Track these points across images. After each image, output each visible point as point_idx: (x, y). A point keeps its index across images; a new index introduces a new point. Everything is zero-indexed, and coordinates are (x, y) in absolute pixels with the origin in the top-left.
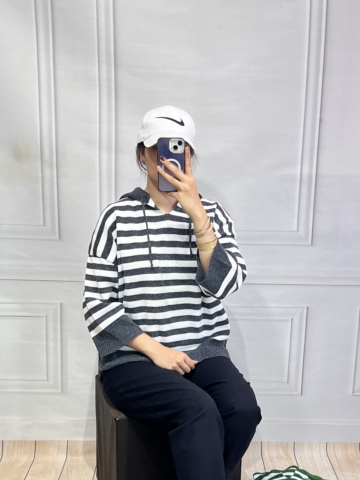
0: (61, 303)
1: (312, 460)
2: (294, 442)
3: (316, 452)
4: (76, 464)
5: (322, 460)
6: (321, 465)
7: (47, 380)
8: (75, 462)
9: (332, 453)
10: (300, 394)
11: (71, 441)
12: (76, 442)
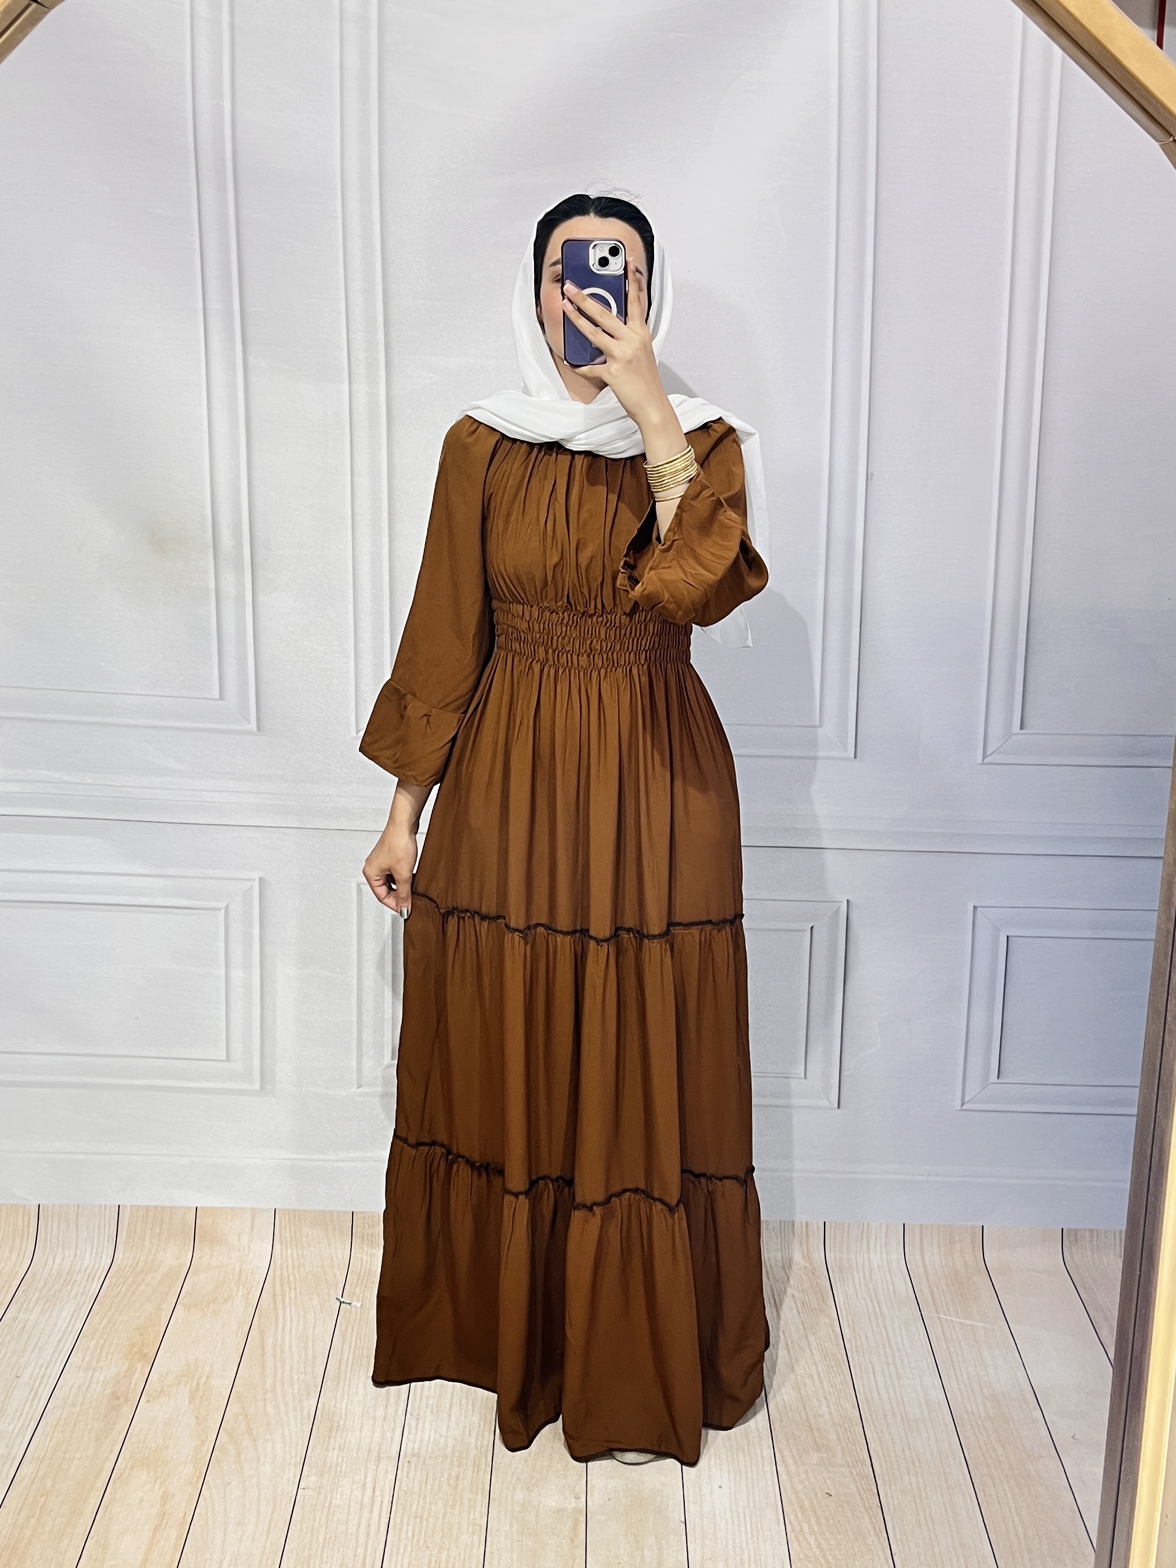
0: (260, 879)
1: (867, 1275)
2: (825, 1223)
3: (878, 1250)
4: (297, 1275)
5: (890, 1275)
6: (888, 1289)
7: (228, 1059)
8: (293, 1267)
9: (919, 1258)
10: (836, 1106)
11: (284, 1210)
12: (297, 1214)
